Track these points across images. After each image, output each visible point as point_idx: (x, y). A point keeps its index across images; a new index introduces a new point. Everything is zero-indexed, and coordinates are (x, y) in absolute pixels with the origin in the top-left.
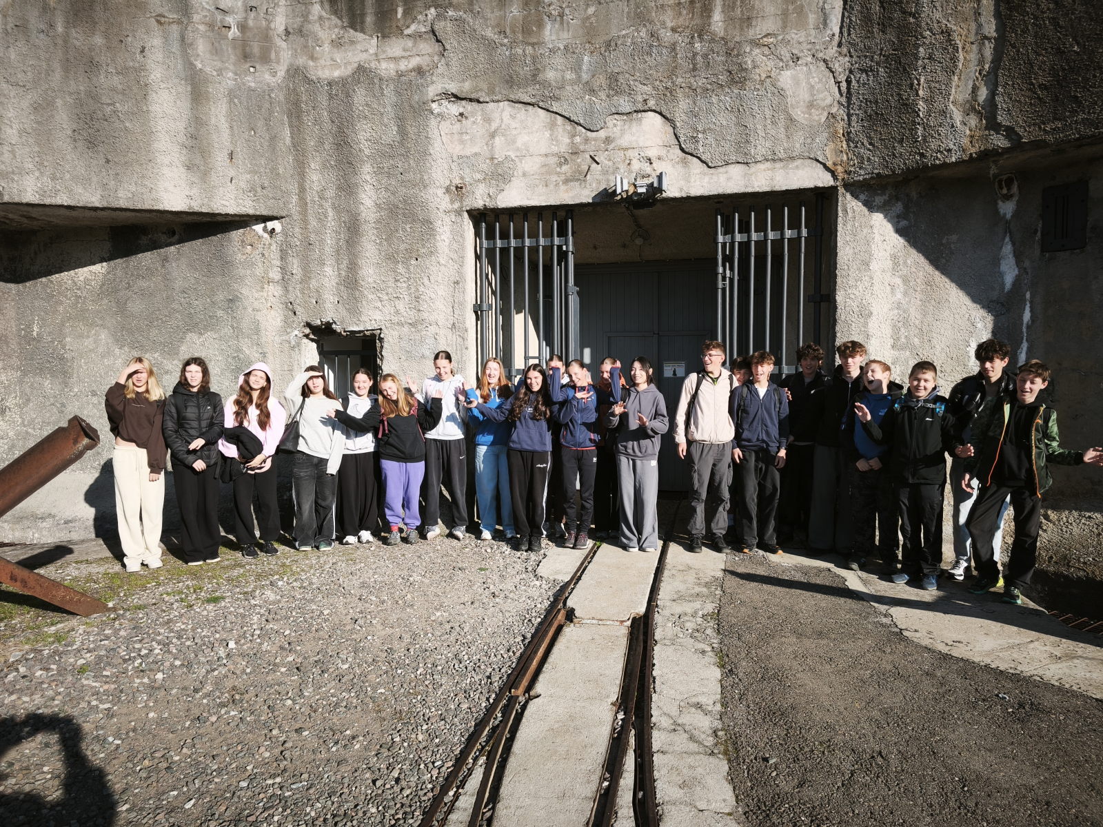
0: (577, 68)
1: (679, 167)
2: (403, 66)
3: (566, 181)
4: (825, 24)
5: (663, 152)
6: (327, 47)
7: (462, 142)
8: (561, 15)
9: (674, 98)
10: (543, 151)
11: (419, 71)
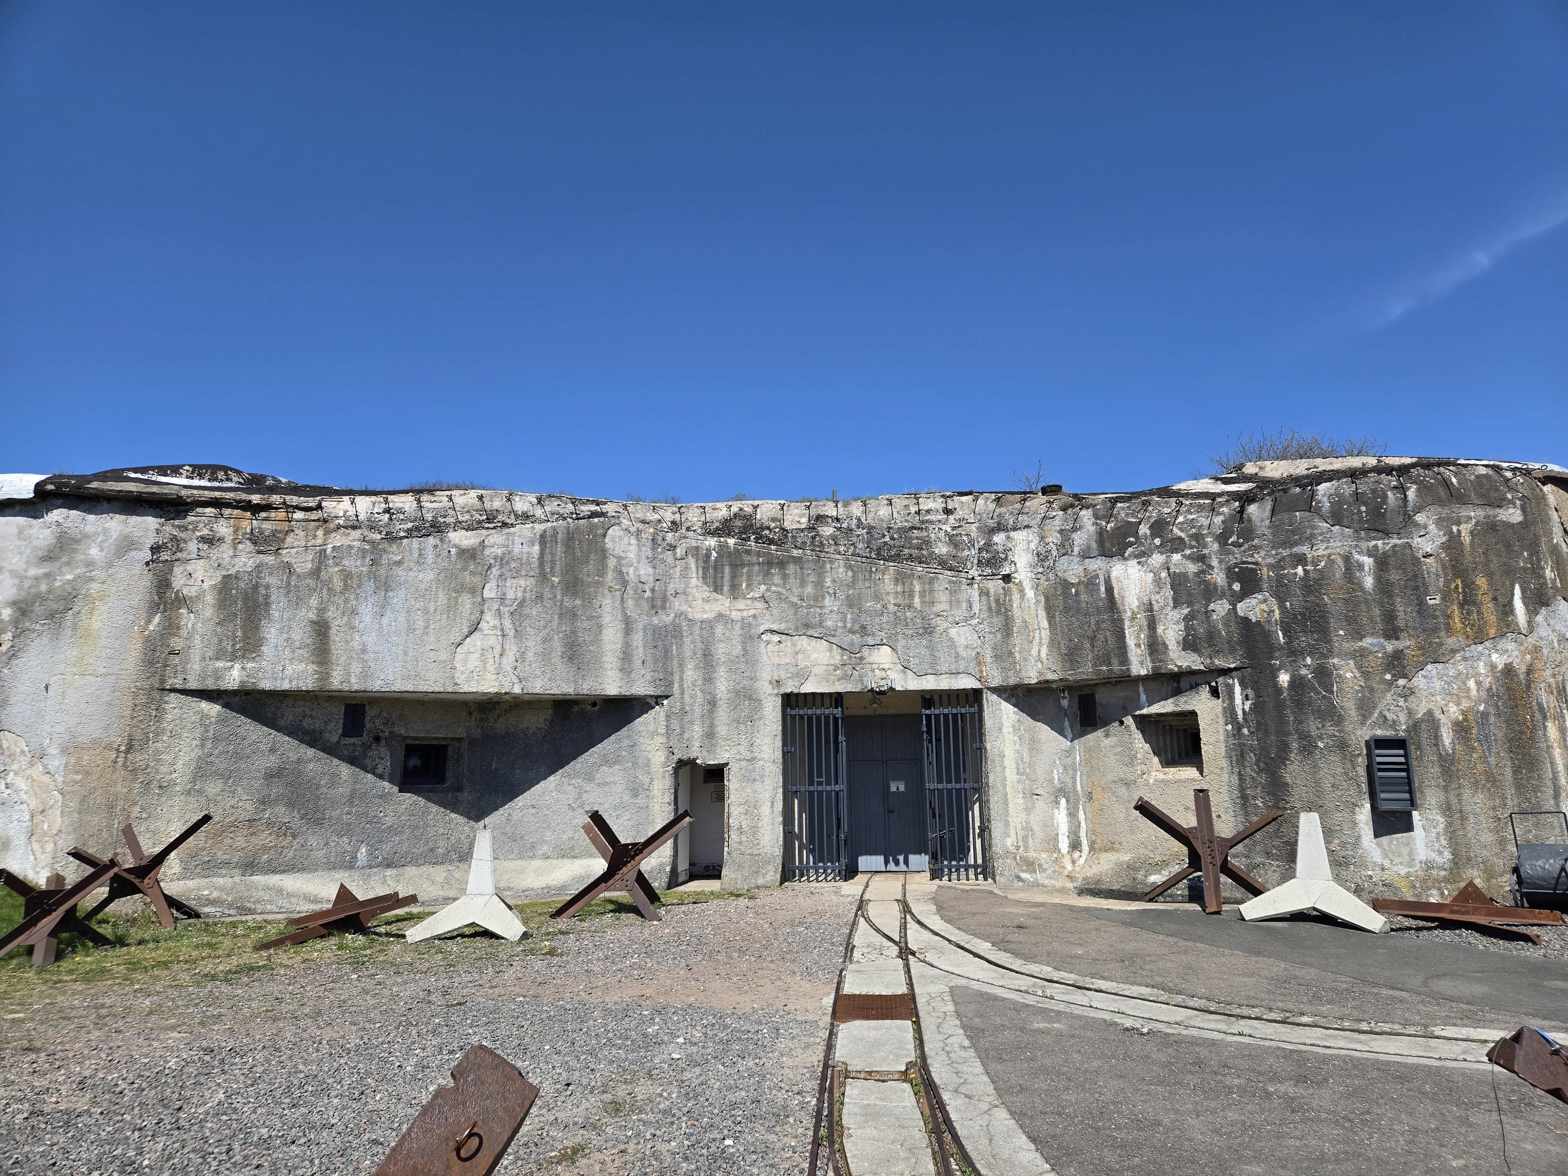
0: (844, 620)
1: (901, 674)
2: (745, 614)
3: (839, 680)
4: (971, 607)
5: (892, 666)
6: (700, 602)
7: (779, 656)
8: (835, 593)
9: (897, 640)
10: (826, 663)
11: (754, 616)
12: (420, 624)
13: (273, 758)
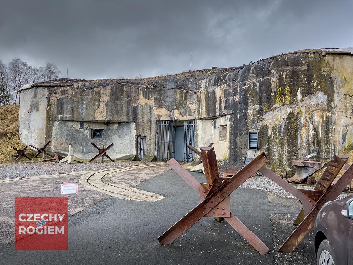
0: (169, 104)
1: (179, 116)
2: (150, 103)
3: (167, 117)
4: (194, 99)
5: (177, 114)
6: (142, 100)
8: (167, 97)
9: (179, 108)
10: (165, 114)
12: (89, 107)
13: (68, 132)
